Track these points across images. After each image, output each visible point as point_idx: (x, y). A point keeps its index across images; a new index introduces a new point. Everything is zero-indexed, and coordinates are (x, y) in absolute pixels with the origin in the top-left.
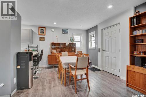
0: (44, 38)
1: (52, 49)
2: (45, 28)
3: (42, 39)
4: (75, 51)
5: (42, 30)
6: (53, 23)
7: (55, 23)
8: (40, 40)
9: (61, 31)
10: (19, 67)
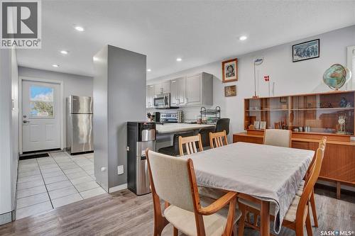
0: (234, 88)
2: (235, 60)
3: (230, 91)
6: (238, 38)
7: (243, 38)
8: (225, 96)
9: (287, 55)
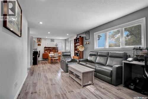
0: (40, 44)
1: (45, 50)
2: (41, 39)
3: (39, 45)
4: (58, 52)
5: (39, 40)
8: (38, 45)
10: (34, 57)
